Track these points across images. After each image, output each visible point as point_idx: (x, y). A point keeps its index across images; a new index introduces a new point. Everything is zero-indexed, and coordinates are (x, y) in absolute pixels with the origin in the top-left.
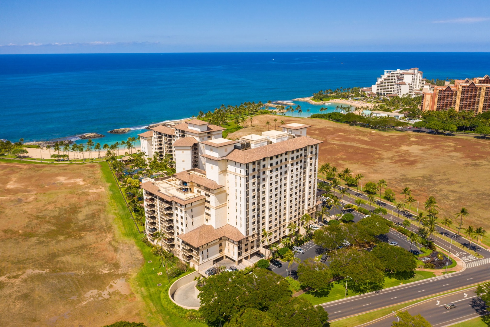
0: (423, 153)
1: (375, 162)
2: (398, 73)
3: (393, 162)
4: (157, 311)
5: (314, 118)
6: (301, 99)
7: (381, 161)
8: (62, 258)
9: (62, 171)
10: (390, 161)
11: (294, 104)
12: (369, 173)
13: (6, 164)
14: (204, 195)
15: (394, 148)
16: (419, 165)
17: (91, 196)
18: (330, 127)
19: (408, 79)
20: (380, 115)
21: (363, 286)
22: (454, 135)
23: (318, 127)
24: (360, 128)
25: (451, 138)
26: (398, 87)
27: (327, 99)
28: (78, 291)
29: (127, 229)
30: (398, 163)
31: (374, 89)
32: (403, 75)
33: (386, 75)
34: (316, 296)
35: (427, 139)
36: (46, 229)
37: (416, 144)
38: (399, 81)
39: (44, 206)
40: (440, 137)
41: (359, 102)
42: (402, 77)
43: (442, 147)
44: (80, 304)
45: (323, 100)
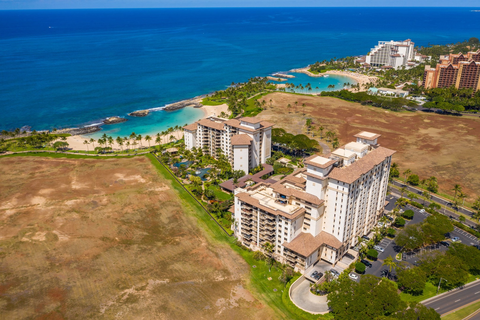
0: (442, 138)
1: (403, 148)
2: (392, 44)
3: (419, 148)
4: (287, 316)
5: (324, 96)
6: (299, 71)
7: (408, 147)
8: (173, 266)
9: (116, 167)
10: (416, 147)
11: (294, 77)
12: (403, 161)
13: (55, 160)
14: (304, 207)
15: (413, 132)
16: (444, 151)
17: (161, 195)
18: (344, 107)
19: (402, 51)
20: (386, 93)
21: (448, 283)
22: (461, 115)
23: (333, 107)
24: (373, 108)
25: (460, 118)
26: (393, 59)
27: (323, 70)
28: (207, 300)
29: (215, 232)
30: (425, 149)
31: (368, 60)
32: (398, 47)
33: (380, 46)
34: (413, 295)
35: (439, 120)
36: (139, 235)
37: (431, 127)
38: (393, 53)
39: (122, 209)
40: (450, 117)
41: (355, 73)
42: (396, 49)
43: (456, 129)
44: (217, 314)
45: (320, 72)
